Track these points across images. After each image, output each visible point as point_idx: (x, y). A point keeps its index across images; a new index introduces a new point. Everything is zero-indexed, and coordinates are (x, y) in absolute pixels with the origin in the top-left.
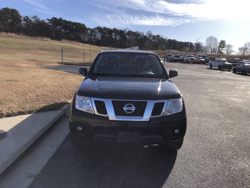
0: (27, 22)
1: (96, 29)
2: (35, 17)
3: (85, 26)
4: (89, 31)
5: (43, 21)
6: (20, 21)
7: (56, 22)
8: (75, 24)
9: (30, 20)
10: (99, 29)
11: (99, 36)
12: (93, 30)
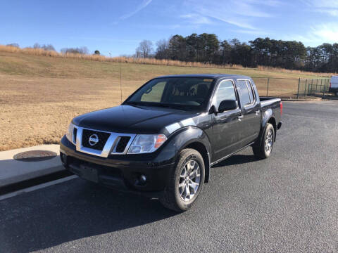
0: (225, 47)
1: (321, 47)
2: (235, 41)
3: (303, 45)
4: (309, 52)
5: (244, 44)
6: (217, 47)
7: (260, 43)
8: (287, 44)
9: (228, 45)
10: (327, 47)
11: (325, 57)
12: (315, 50)
